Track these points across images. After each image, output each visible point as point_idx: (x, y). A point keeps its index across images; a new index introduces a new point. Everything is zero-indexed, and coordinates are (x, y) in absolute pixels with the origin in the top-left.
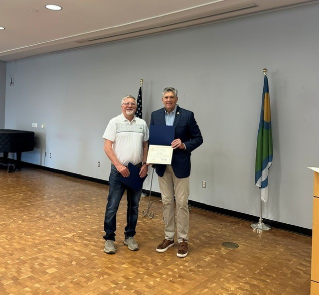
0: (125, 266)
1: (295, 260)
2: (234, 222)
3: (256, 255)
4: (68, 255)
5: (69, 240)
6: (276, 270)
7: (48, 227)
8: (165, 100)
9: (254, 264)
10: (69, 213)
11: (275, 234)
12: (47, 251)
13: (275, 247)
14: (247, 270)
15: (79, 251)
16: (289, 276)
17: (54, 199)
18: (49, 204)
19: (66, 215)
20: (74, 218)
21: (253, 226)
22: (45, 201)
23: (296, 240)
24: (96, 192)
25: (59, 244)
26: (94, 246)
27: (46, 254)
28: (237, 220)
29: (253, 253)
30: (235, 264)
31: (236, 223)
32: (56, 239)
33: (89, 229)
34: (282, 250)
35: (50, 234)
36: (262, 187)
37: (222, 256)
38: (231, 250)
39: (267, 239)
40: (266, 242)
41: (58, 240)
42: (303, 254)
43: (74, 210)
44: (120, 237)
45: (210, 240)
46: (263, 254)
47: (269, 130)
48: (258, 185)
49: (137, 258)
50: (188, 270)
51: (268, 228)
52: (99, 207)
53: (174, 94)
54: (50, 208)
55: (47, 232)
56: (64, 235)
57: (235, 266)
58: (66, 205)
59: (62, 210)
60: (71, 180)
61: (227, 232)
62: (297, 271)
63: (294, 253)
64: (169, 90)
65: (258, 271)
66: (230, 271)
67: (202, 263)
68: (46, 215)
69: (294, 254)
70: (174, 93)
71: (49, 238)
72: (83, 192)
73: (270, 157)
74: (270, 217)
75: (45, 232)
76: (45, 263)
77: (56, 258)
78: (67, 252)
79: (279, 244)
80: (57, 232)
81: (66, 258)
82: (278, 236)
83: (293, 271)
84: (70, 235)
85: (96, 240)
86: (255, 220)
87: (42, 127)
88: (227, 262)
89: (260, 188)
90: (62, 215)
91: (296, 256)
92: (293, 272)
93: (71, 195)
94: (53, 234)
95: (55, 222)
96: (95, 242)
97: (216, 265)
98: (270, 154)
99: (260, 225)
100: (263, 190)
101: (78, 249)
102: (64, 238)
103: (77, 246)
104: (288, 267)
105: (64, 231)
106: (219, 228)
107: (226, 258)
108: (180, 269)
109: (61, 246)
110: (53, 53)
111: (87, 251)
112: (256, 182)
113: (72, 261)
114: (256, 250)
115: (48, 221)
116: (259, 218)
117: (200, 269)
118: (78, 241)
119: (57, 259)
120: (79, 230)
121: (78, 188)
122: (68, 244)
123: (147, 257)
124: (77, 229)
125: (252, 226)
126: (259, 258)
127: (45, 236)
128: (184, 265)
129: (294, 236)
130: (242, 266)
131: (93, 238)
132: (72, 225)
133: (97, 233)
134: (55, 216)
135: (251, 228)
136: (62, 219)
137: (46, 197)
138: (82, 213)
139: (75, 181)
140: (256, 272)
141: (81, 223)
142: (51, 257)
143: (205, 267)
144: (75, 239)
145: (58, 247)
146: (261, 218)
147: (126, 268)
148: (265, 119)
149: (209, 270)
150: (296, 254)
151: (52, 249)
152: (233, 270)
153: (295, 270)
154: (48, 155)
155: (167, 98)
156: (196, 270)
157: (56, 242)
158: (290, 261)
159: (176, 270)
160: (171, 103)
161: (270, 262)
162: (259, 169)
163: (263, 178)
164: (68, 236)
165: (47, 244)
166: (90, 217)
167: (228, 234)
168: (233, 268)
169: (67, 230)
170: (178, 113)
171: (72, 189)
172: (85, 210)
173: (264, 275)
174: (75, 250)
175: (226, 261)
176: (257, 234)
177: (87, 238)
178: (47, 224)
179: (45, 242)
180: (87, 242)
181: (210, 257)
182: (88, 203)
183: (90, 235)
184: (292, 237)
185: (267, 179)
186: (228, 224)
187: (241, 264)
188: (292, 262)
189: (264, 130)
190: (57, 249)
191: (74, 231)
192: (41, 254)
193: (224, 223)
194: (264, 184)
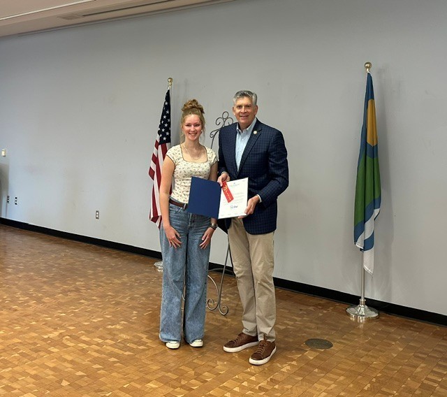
0: (151, 385)
1: (423, 365)
2: (320, 305)
3: (362, 360)
4: (54, 369)
5: (54, 343)
6: (396, 383)
7: (17, 321)
8: (238, 111)
9: (360, 374)
10: (52, 296)
11: (385, 323)
12: (16, 363)
13: (390, 345)
14: (351, 385)
15: (72, 362)
16: (418, 392)
17: (25, 273)
18: (16, 282)
19: (46, 299)
20: (60, 305)
21: (351, 310)
22: (9, 277)
23: (419, 332)
24: (93, 260)
25: (37, 351)
26: (97, 351)
27: (15, 369)
28: (324, 301)
29: (357, 356)
30: (331, 376)
31: (324, 307)
32: (31, 342)
33: (86, 324)
34: (401, 349)
35: (21, 332)
36: (365, 249)
37: (308, 363)
38: (321, 353)
39: (374, 331)
40: (373, 337)
41: (35, 344)
42: (433, 355)
43: (59, 291)
44: (140, 335)
45: (286, 336)
46: (372, 357)
47: (375, 159)
48: (359, 245)
49: (170, 372)
50: (257, 388)
51: (374, 315)
52: (101, 286)
53: (251, 101)
54: (19, 288)
55: (15, 331)
56: (46, 334)
57: (331, 379)
58: (45, 282)
59: (39, 292)
60: (51, 240)
61: (311, 322)
62: (430, 383)
63: (421, 353)
64: (243, 95)
65: (369, 385)
66: (324, 388)
67: (277, 376)
68: (13, 301)
69: (420, 355)
70: (251, 99)
71: (19, 341)
72: (72, 261)
73: (377, 201)
74: (377, 297)
75: (12, 330)
76: (15, 385)
77: (32, 377)
78: (52, 365)
79: (395, 340)
80: (32, 329)
81: (51, 375)
82: (390, 326)
83: (423, 384)
84: (55, 335)
85: (100, 341)
86: (353, 300)
87: (3, 154)
88: (318, 373)
89: (361, 250)
90: (39, 300)
91: (423, 359)
92: (423, 386)
93: (53, 266)
94: (25, 333)
95: (29, 312)
96: (98, 344)
97: (300, 378)
98: (377, 197)
99: (362, 309)
100: (367, 253)
101: (69, 358)
102: (45, 340)
103: (69, 353)
104: (414, 378)
105: (44, 327)
106: (299, 316)
107: (315, 367)
108: (242, 388)
109: (42, 354)
110: (21, 35)
111: (86, 362)
112: (356, 241)
113: (61, 380)
114: (360, 351)
115: (16, 310)
116: (360, 298)
117: (277, 387)
118: (69, 344)
119: (35, 377)
120: (70, 326)
121: (63, 254)
122: (52, 349)
123: (186, 369)
124: (67, 324)
125: (348, 310)
126: (367, 365)
127: (13, 337)
128: (249, 381)
129: (415, 325)
130: (342, 378)
131: (95, 337)
132: (57, 317)
133: (101, 329)
134: (26, 301)
135: (348, 314)
136: (40, 306)
137: (10, 270)
138: (72, 295)
139: (56, 243)
140: (366, 388)
141: (72, 312)
142: (25, 374)
143: (283, 382)
144: (64, 341)
145: (35, 355)
146: (362, 297)
147: (155, 389)
148: (368, 142)
149: (289, 387)
150: (423, 356)
151: (26, 360)
152: (329, 385)
153: (426, 382)
154: (12, 200)
155: (240, 107)
156: (269, 388)
157: (32, 347)
158: (416, 367)
159: (237, 389)
160: (246, 115)
161: (386, 371)
162: (360, 220)
163: (367, 234)
164: (51, 336)
165: (16, 350)
166: (86, 303)
167: (313, 326)
168: (328, 382)
169: (49, 327)
170: (255, 132)
171: (53, 256)
172: (77, 290)
173: (379, 392)
174: (65, 360)
175: (316, 370)
176: (357, 323)
177: (84, 338)
178: (14, 315)
179: (13, 348)
180: (85, 346)
181: (289, 365)
182: (82, 280)
183: (88, 332)
184: (412, 326)
185: (372, 237)
186: (311, 308)
187: (340, 375)
188: (418, 370)
189: (368, 158)
190: (35, 359)
191: (62, 327)
192: (7, 370)
193: (304, 308)
194: (369, 244)
